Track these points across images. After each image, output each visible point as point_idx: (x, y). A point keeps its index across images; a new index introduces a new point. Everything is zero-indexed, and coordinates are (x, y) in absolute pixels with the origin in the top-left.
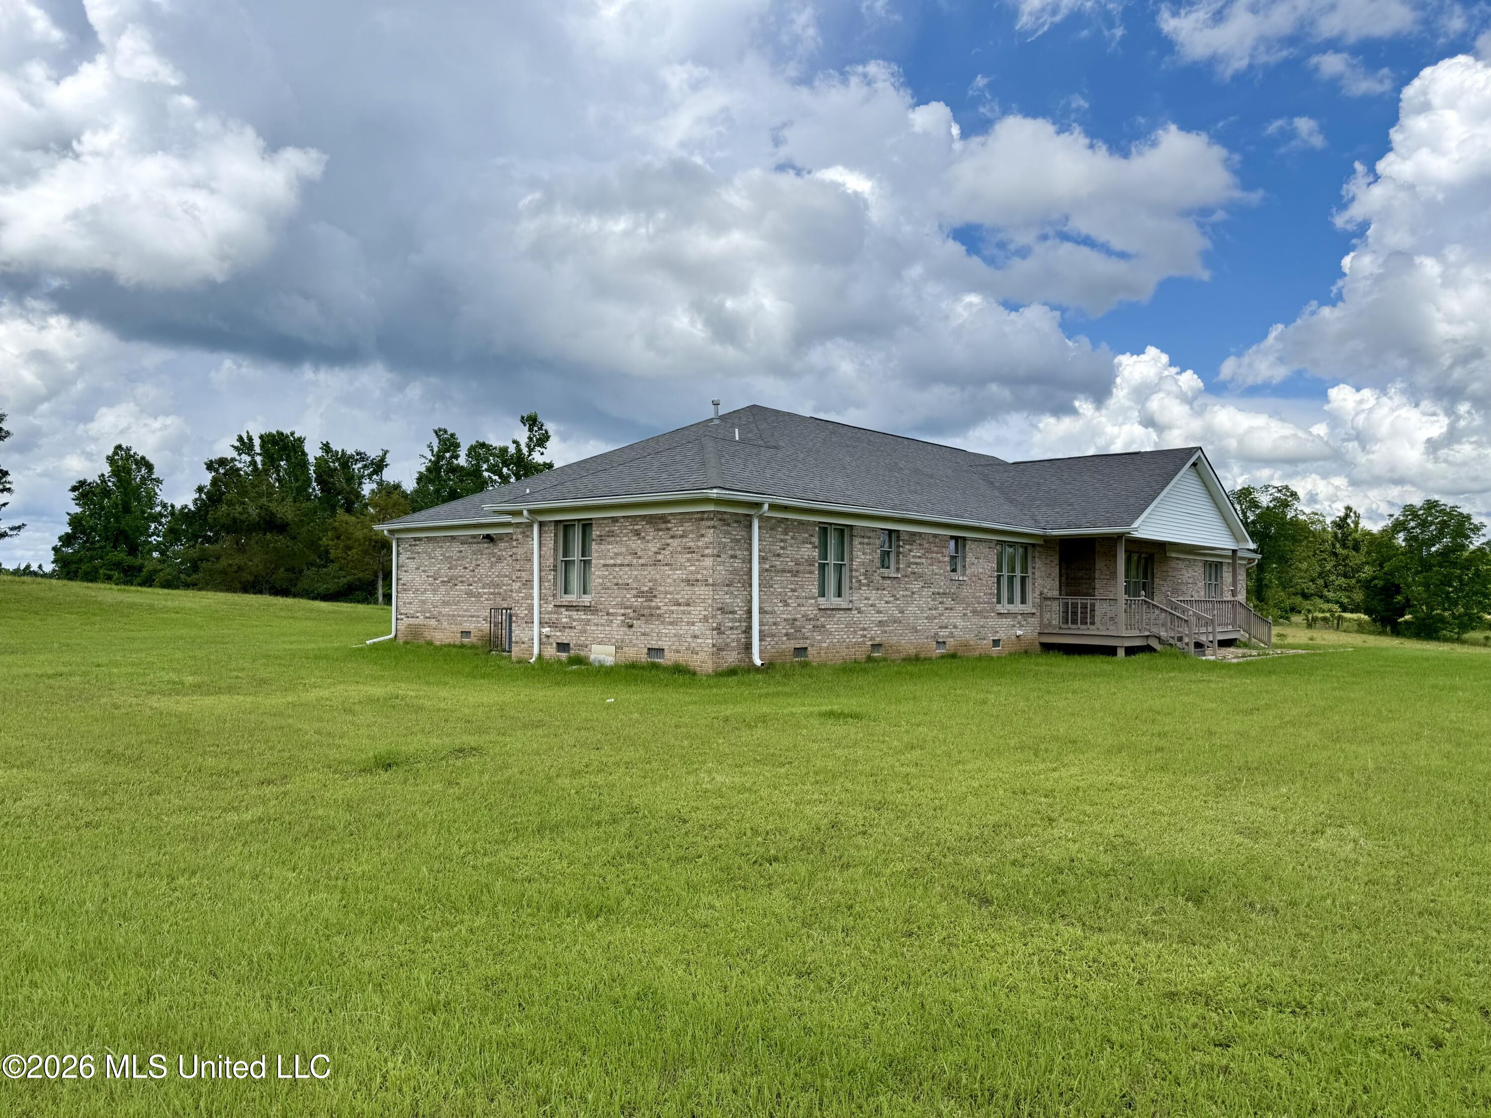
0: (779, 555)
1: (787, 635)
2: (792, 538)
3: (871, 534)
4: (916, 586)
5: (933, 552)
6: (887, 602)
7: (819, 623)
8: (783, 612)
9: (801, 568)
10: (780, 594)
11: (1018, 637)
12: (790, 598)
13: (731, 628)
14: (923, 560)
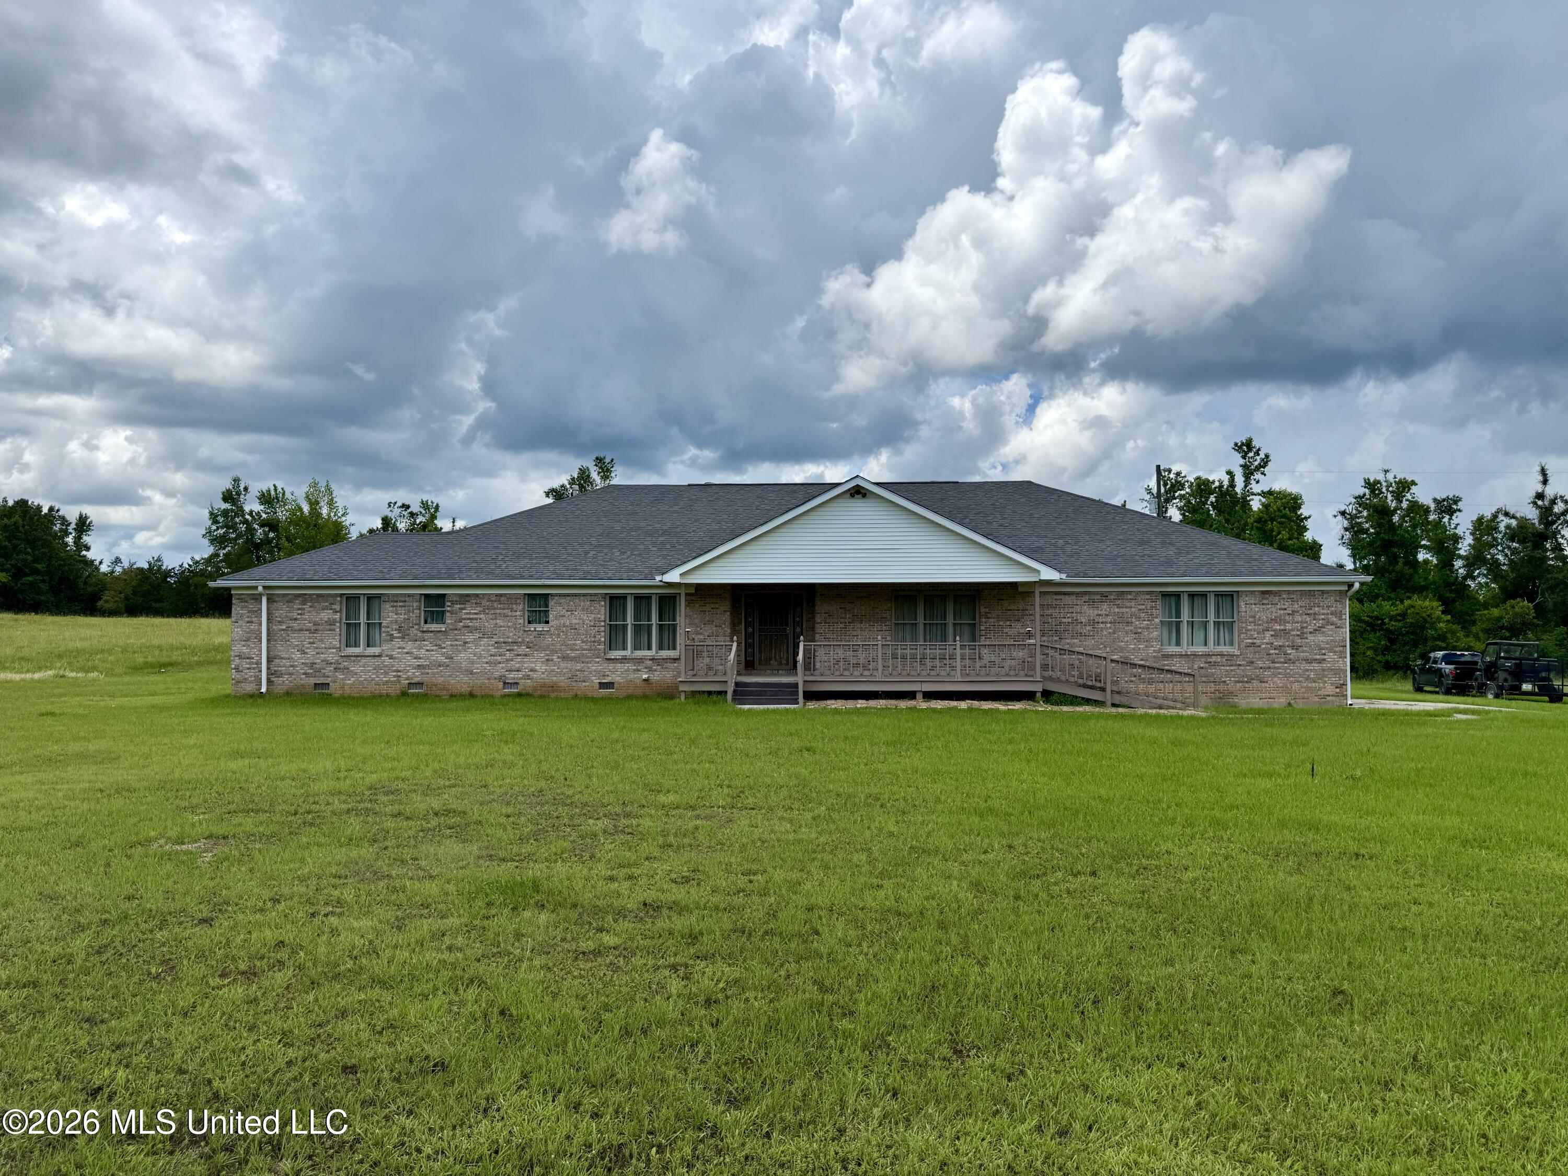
0: (296, 619)
1: (305, 674)
2: (310, 607)
3: (407, 599)
4: (470, 637)
5: (495, 609)
6: (428, 651)
7: (341, 666)
8: (299, 658)
9: (320, 627)
10: (297, 646)
11: (645, 680)
12: (308, 648)
13: (249, 669)
14: (482, 616)
